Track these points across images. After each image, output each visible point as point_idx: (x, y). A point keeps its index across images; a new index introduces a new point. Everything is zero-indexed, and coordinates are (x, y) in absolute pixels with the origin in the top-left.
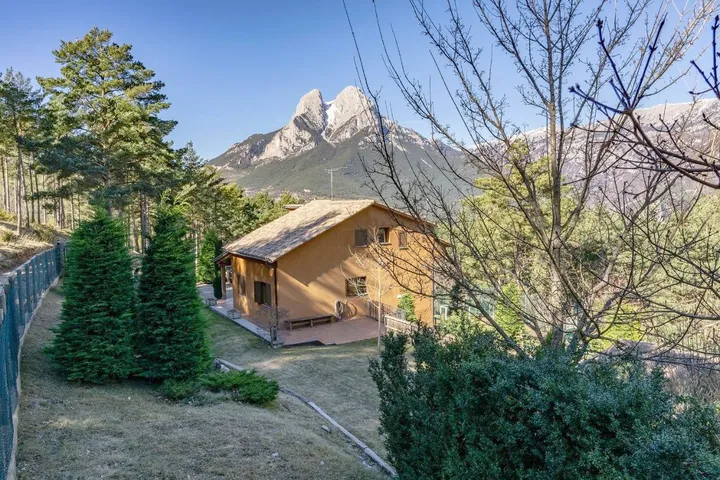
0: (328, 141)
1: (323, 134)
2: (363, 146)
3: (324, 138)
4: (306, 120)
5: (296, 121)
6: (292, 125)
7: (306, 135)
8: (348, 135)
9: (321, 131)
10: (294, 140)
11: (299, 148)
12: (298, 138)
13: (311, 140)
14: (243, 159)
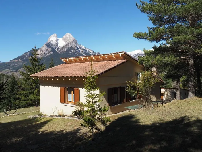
0: (58, 52)
1: (56, 49)
2: (70, 54)
3: (57, 51)
4: (50, 44)
5: (46, 44)
6: (45, 46)
7: (50, 49)
8: (65, 50)
9: (56, 48)
10: (45, 51)
11: (47, 54)
12: (47, 50)
13: (51, 51)
14: (26, 57)
